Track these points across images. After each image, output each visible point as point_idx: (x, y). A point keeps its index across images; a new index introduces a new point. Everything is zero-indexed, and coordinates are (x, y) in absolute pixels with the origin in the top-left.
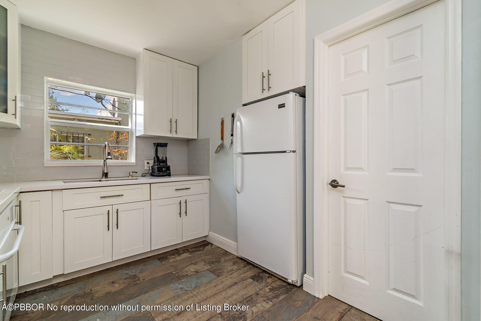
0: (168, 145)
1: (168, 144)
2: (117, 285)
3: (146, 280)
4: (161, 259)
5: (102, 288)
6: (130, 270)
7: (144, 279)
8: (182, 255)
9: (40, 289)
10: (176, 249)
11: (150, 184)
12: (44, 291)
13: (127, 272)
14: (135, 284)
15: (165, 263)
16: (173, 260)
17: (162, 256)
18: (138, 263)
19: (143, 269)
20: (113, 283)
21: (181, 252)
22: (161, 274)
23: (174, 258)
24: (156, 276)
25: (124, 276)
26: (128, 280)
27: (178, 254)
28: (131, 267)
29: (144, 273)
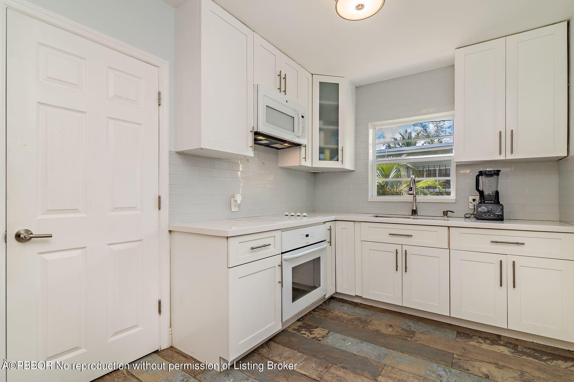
0: (500, 173)
1: (500, 171)
2: (390, 329)
3: (417, 342)
4: (462, 334)
5: (378, 324)
6: (416, 325)
7: (417, 341)
8: (498, 346)
9: (350, 301)
10: (499, 336)
11: (449, 227)
12: (350, 304)
13: (412, 324)
14: (403, 339)
15: (460, 340)
16: (477, 345)
17: (468, 332)
18: (431, 324)
19: (428, 332)
20: (391, 326)
21: (502, 343)
22: (439, 347)
23: (480, 343)
24: (431, 346)
25: (405, 327)
26: (403, 331)
27: (492, 342)
28: (420, 323)
29: (425, 335)
